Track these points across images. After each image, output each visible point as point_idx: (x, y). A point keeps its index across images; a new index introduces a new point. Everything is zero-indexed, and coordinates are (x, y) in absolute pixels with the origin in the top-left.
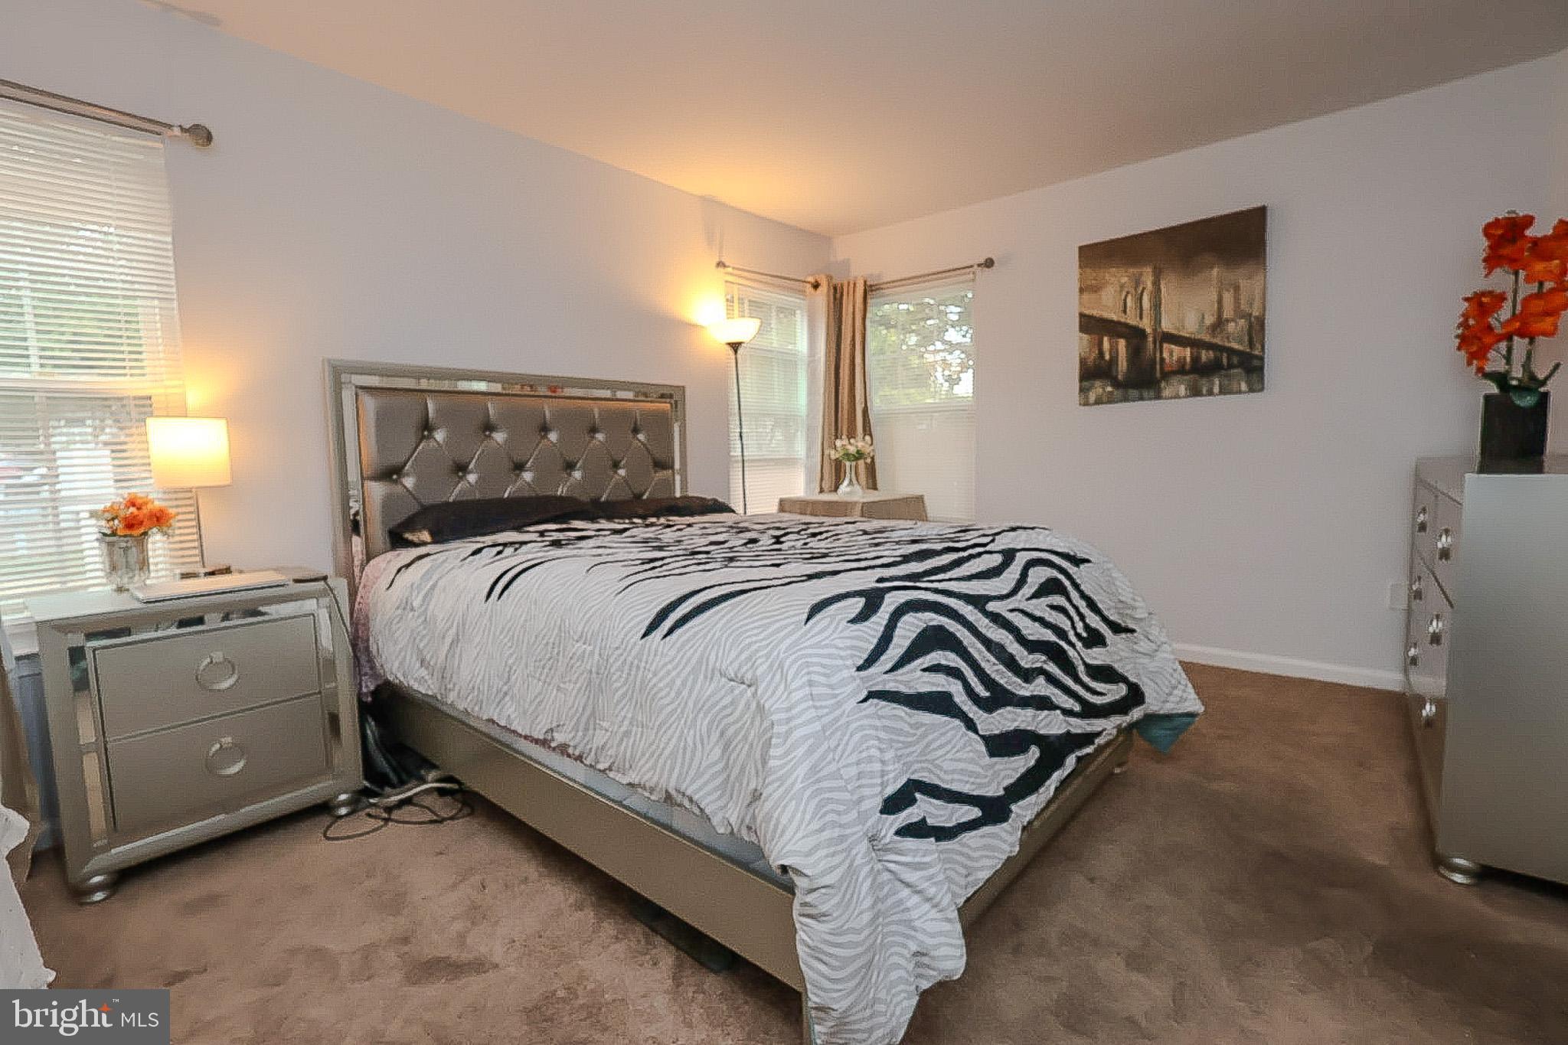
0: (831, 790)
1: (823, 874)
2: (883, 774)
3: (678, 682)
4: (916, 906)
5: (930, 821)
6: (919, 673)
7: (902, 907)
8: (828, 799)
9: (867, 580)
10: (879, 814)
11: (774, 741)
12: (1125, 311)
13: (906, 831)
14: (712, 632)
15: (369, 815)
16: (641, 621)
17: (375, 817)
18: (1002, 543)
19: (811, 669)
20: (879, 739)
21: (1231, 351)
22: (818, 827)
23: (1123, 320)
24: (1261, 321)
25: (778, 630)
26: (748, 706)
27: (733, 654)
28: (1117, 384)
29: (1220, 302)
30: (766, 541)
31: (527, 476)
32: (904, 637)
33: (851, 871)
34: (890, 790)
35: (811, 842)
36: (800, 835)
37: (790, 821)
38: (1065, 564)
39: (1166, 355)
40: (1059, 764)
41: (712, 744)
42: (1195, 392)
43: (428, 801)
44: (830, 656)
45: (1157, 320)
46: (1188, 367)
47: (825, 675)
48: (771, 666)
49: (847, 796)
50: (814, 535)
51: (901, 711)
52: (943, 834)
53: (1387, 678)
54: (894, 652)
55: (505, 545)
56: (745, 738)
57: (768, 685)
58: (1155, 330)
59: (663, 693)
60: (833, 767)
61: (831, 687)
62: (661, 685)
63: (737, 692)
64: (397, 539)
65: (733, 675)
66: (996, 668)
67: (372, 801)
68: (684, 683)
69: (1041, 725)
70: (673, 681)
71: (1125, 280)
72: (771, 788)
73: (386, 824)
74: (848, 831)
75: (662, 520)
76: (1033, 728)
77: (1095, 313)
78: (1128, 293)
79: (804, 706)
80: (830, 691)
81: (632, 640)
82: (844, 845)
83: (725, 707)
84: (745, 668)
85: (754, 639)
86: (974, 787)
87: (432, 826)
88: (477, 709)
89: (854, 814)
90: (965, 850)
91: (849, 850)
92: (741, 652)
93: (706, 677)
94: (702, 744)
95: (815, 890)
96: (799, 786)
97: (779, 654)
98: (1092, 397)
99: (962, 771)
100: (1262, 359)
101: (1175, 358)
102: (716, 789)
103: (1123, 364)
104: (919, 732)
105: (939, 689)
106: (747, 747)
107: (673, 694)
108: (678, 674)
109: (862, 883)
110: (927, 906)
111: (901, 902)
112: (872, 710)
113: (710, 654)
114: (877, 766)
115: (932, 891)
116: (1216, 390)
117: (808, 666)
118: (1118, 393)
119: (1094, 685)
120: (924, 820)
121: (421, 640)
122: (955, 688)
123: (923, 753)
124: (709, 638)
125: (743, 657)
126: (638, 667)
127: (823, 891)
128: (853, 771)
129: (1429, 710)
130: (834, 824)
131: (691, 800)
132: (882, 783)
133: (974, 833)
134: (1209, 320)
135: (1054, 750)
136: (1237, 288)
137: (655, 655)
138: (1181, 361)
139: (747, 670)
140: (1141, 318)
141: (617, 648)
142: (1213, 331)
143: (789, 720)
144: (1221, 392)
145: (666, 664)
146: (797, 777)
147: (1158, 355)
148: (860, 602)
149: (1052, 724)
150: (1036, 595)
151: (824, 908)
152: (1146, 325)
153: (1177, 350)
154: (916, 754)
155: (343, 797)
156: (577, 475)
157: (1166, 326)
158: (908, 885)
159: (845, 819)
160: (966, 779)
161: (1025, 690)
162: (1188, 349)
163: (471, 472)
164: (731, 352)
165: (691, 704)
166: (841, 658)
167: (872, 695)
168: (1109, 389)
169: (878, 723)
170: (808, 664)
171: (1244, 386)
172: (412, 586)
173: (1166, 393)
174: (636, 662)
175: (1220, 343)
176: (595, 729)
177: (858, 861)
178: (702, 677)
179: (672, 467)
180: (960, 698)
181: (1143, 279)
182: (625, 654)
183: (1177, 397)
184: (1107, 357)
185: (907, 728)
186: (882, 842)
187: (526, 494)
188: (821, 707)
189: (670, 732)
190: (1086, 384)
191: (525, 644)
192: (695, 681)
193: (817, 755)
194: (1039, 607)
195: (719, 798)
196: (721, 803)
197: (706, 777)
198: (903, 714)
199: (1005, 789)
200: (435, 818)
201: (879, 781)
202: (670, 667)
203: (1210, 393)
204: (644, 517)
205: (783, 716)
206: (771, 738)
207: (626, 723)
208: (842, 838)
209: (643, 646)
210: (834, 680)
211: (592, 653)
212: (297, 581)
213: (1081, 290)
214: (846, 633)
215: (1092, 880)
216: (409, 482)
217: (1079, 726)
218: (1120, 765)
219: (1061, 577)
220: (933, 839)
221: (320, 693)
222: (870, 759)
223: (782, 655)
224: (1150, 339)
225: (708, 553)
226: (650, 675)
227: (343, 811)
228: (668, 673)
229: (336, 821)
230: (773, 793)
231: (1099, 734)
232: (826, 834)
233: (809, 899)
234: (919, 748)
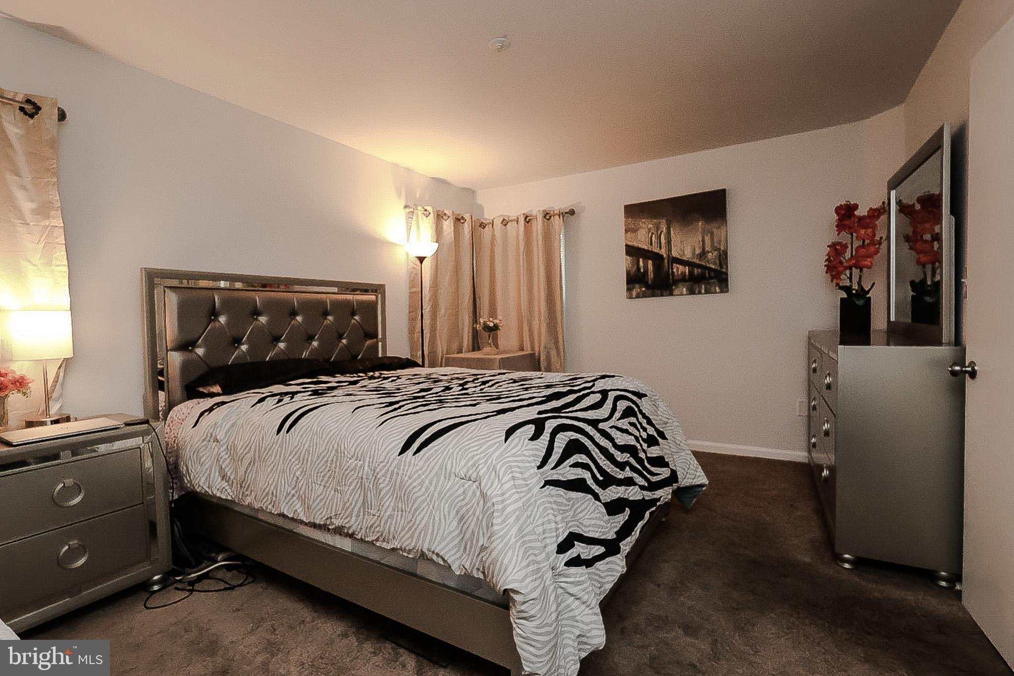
0: (530, 541)
1: (532, 591)
2: (557, 529)
3: (427, 482)
4: (577, 608)
5: (583, 557)
6: (569, 468)
7: (569, 609)
8: (530, 547)
9: (532, 413)
10: (556, 554)
11: (495, 514)
12: (651, 244)
13: (569, 564)
14: (447, 450)
15: (177, 589)
16: (400, 443)
17: (183, 590)
18: (600, 385)
19: (512, 470)
20: (552, 509)
21: (710, 269)
22: (526, 564)
23: (650, 249)
24: (725, 253)
25: (489, 447)
26: (474, 493)
27: (463, 463)
28: (648, 287)
29: (703, 241)
30: (456, 389)
31: (282, 345)
32: (560, 447)
33: (545, 590)
34: (561, 539)
35: (523, 573)
36: (515, 571)
37: (510, 562)
38: (634, 398)
39: (675, 270)
40: (642, 518)
41: (451, 519)
42: (692, 292)
43: (220, 574)
44: (522, 461)
45: (670, 250)
46: (687, 278)
47: (521, 473)
48: (488, 469)
49: (539, 544)
50: (484, 383)
51: (561, 491)
52: (589, 563)
53: (799, 455)
54: (555, 457)
55: (281, 394)
56: (474, 513)
57: (487, 482)
58: (668, 256)
59: (416, 490)
60: (530, 528)
61: (524, 479)
62: (414, 484)
63: (466, 486)
64: (192, 392)
65: (463, 475)
66: (605, 462)
67: (177, 578)
68: (431, 483)
69: (630, 495)
70: (423, 481)
71: (650, 226)
72: (495, 544)
73: (191, 594)
74: (542, 565)
75: (377, 374)
76: (627, 497)
77: (636, 244)
78: (652, 234)
79: (511, 492)
80: (524, 482)
81: (393, 456)
82: (540, 574)
83: (459, 496)
84: (471, 472)
85: (475, 453)
86: (601, 534)
87: (226, 593)
88: (270, 507)
89: (544, 555)
90: (598, 572)
91: (542, 577)
92: (468, 461)
93: (445, 477)
94: (445, 520)
95: (527, 602)
96: (513, 540)
97: (492, 461)
98: (634, 293)
99: (594, 525)
100: (726, 274)
101: (680, 272)
102: (455, 546)
103: (651, 275)
104: (571, 503)
105: (579, 477)
106: (475, 519)
107: (424, 489)
108: (426, 477)
109: (550, 596)
110: (583, 607)
111: (568, 606)
112: (547, 492)
113: (447, 463)
114: (553, 525)
115: (586, 598)
116: (703, 291)
117: (511, 468)
118: (649, 292)
119: (653, 469)
120: (579, 555)
121: (224, 462)
122: (587, 475)
123: (573, 516)
124: (445, 453)
125: (469, 465)
126: (398, 474)
127: (532, 602)
128: (541, 529)
129: (825, 473)
130: (534, 562)
131: (438, 555)
132: (556, 536)
133: (602, 562)
134: (698, 252)
135: (638, 508)
136: (712, 234)
137: (409, 466)
138: (683, 273)
139: (473, 473)
140: (660, 248)
141: (381, 462)
142: (701, 257)
143: (503, 501)
144: (706, 293)
145: (417, 471)
146: (512, 535)
147: (670, 271)
148: (531, 429)
149: (633, 494)
150: (622, 417)
151: (532, 613)
152: (663, 252)
153: (681, 267)
154: (570, 517)
155: (156, 578)
156: (315, 344)
157: (675, 254)
158: (572, 595)
159: (539, 558)
160: (597, 529)
161: (621, 475)
162: (687, 268)
163: (243, 344)
164: (418, 262)
165: (436, 495)
166: (529, 462)
167: (548, 483)
168: (644, 289)
169: (551, 500)
170: (511, 467)
171: (718, 289)
172: (215, 424)
173: (676, 292)
174: (396, 470)
175: (704, 264)
176: (364, 515)
177: (548, 583)
178: (442, 477)
179: (376, 336)
180: (590, 482)
181: (661, 226)
182: (388, 465)
183: (682, 295)
184: (642, 271)
185: (565, 502)
186: (558, 571)
187: (281, 357)
188: (521, 492)
189: (423, 513)
190: (631, 286)
191: (309, 463)
192: (438, 482)
193: (521, 522)
194: (624, 424)
195: (456, 552)
196: (458, 555)
197: (448, 540)
198: (562, 493)
199: (616, 533)
200: (227, 586)
201: (554, 534)
202: (420, 472)
203: (700, 293)
204: (365, 372)
205: (500, 499)
206: (494, 512)
207: (390, 509)
208: (539, 570)
209: (401, 461)
210: (527, 475)
211: (362, 466)
212: (127, 424)
213: (626, 231)
214: (529, 447)
215: (659, 586)
216: (200, 351)
217: (648, 495)
218: (666, 515)
219: (633, 406)
220: (584, 567)
221: (143, 503)
222: (549, 522)
223: (494, 462)
224: (666, 261)
225: (423, 397)
226: (406, 478)
227: (156, 588)
228: (420, 476)
229: (150, 596)
230: (497, 546)
231: (659, 500)
232: (531, 568)
233: (523, 608)
234: (571, 513)
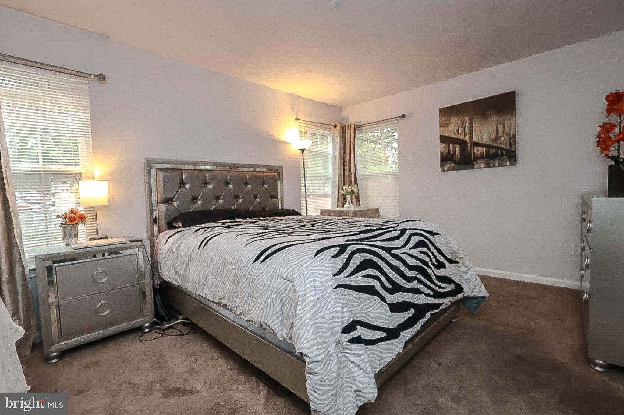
0: (320, 323)
1: (316, 356)
2: (343, 317)
3: (265, 280)
4: (356, 371)
5: (362, 337)
6: (361, 278)
7: (351, 372)
8: (319, 326)
9: (342, 241)
10: (341, 334)
11: (299, 303)
12: (458, 134)
13: (351, 341)
14: (279, 261)
15: (156, 332)
16: (254, 256)
17: (159, 333)
18: (401, 226)
19: (314, 275)
20: (341, 303)
21: (502, 149)
22: (314, 337)
23: (457, 137)
24: (514, 137)
25: (302, 260)
26: (291, 289)
27: (286, 269)
28: (455, 163)
29: (497, 129)
30: (308, 226)
31: (221, 201)
32: (355, 263)
33: (328, 356)
34: (345, 324)
35: (312, 343)
36: (307, 340)
37: (303, 335)
38: (427, 235)
39: (475, 151)
40: (424, 316)
41: (277, 305)
42: (488, 166)
43: (179, 327)
44: (323, 270)
45: (472, 137)
46: (485, 156)
47: (320, 278)
48: (299, 274)
49: (327, 326)
50: (328, 224)
51: (352, 292)
52: (369, 343)
53: (573, 284)
54: (350, 269)
55: (208, 228)
56: (289, 302)
57: (298, 282)
58: (471, 141)
59: (260, 284)
60: (322, 314)
61: (322, 282)
62: (259, 281)
63: (287, 284)
64: (170, 226)
65: (285, 277)
66: (395, 276)
67: (158, 327)
68: (267, 281)
69: (415, 300)
70: (263, 280)
71: (458, 121)
72: (297, 322)
73: (162, 336)
74: (328, 340)
75: (272, 218)
76: (412, 301)
77: (447, 135)
78: (459, 127)
79: (311, 289)
80: (321, 284)
81: (249, 264)
82: (325, 345)
83: (282, 290)
84: (290, 275)
85: (294, 263)
86: (384, 324)
87: (179, 337)
88: (195, 291)
89: (330, 333)
90: (380, 350)
91: (327, 347)
92: (289, 268)
93: (275, 278)
94: (274, 304)
95: (313, 362)
96: (307, 321)
97: (302, 269)
98: (446, 168)
99: (378, 317)
100: (515, 152)
101: (479, 152)
102: (279, 322)
103: (458, 155)
104: (360, 301)
105: (369, 284)
106: (290, 306)
107: (263, 285)
108: (266, 277)
109: (333, 361)
110: (361, 372)
111: (350, 369)
112: (339, 292)
113: (277, 269)
114: (340, 314)
115: (363, 365)
116: (497, 165)
117: (313, 274)
118: (457, 166)
119: (440, 284)
120: (360, 336)
121: (176, 264)
122: (376, 284)
123: (361, 309)
124: (277, 262)
125: (289, 270)
126: (251, 274)
127: (316, 363)
128: (330, 316)
129: (586, 296)
130: (321, 337)
131: (269, 326)
132: (342, 321)
133: (383, 343)
134: (493, 137)
135: (421, 310)
136: (504, 124)
137: (257, 270)
138: (482, 153)
139: (290, 276)
140: (465, 136)
141: (244, 267)
142: (495, 140)
143: (305, 295)
144: (499, 166)
145: (261, 273)
146: (307, 318)
147: (472, 152)
148: (337, 249)
149: (420, 300)
150: (414, 247)
151: (316, 370)
152: (467, 139)
153: (480, 149)
154: (358, 310)
155: (147, 325)
156: (240, 201)
157: (475, 139)
158: (353, 363)
159: (326, 335)
160: (380, 321)
161: (408, 286)
162: (485, 148)
163: (199, 200)
164: (301, 153)
165: (270, 289)
166: (327, 271)
167: (339, 286)
168: (453, 165)
169: (341, 297)
170: (313, 273)
171: (508, 163)
172: (173, 243)
173: (476, 166)
174: (250, 272)
175: (498, 146)
176: (236, 299)
177: (331, 352)
178: (274, 278)
179: (278, 198)
180: (379, 288)
181: (465, 121)
182: (247, 269)
183: (481, 168)
184: (452, 152)
185: (354, 299)
186: (342, 345)
187: (220, 208)
188: (318, 290)
189: (262, 299)
190: (444, 163)
191: (212, 266)
192: (271, 280)
193: (315, 309)
194: (416, 252)
195: (280, 326)
196: (280, 328)
197: (275, 318)
198: (353, 294)
199: (397, 326)
200: (181, 333)
201: (341, 320)
202: (263, 274)
203: (494, 166)
204: (264, 217)
205: (303, 293)
206: (298, 302)
207: (247, 296)
208: (325, 342)
209: (253, 266)
210: (324, 280)
211: (235, 269)
212: (131, 241)
213: (441, 126)
214: (330, 261)
215: (439, 365)
216: (175, 204)
217: (432, 301)
218: (455, 318)
219: (425, 240)
220: (364, 344)
221: (139, 284)
222: (337, 311)
223: (304, 270)
224: (469, 145)
225: (284, 230)
226: (255, 277)
227: (147, 330)
228: (262, 276)
229: (143, 334)
230: (298, 324)
231: (441, 304)
232: (318, 341)
233: (310, 366)
234: (359, 307)
